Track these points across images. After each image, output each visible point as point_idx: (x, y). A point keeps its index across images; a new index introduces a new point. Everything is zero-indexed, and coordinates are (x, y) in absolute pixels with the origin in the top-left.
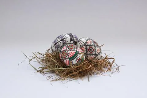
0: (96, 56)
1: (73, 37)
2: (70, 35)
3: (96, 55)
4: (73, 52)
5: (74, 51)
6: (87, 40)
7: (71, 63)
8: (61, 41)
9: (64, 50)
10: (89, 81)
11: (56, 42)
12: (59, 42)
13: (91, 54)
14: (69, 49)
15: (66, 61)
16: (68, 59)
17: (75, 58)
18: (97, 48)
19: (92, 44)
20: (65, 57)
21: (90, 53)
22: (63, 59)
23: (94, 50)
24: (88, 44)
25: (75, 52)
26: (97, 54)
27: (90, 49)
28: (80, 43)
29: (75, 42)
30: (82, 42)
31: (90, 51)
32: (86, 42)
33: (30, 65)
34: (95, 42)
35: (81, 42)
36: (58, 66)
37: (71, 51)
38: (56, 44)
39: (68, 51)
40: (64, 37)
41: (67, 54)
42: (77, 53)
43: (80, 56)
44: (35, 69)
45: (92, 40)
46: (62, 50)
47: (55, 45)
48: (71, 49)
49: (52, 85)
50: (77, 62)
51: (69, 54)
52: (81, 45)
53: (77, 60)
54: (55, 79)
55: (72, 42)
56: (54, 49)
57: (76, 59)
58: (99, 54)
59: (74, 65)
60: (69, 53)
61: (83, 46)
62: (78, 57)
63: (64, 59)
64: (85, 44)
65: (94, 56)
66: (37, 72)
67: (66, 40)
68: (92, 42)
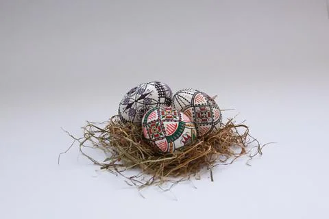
0: (213, 126)
1: (162, 89)
2: (157, 85)
3: (213, 124)
4: (174, 123)
5: (175, 121)
6: (194, 96)
7: (171, 147)
8: (139, 99)
9: (153, 120)
10: (212, 180)
11: (130, 103)
12: (136, 101)
13: (205, 122)
14: (164, 119)
15: (161, 143)
16: (165, 139)
17: (180, 136)
18: (214, 110)
19: (203, 103)
20: (157, 135)
21: (203, 120)
22: (154, 138)
23: (211, 114)
24: (197, 103)
25: (178, 123)
26: (215, 121)
27: (202, 113)
28: (180, 102)
29: (168, 99)
30: (184, 100)
31: (203, 117)
32: (193, 99)
33: (84, 154)
34: (208, 98)
35: (182, 99)
36: (144, 153)
37: (170, 123)
38: (130, 106)
39: (164, 123)
40: (146, 92)
41: (161, 128)
42: (182, 126)
43: (188, 131)
44: (95, 163)
45: (202, 93)
46: (149, 121)
47: (127, 108)
48: (169, 119)
49: (144, 198)
50: (183, 144)
51: (166, 129)
52: (183, 106)
53: (184, 140)
54: (145, 183)
55: (163, 100)
56: (126, 116)
57: (180, 138)
58: (219, 121)
59: (178, 149)
60: (165, 126)
61: (187, 107)
62: (184, 133)
63: (155, 140)
64: (192, 105)
65: (209, 126)
66: (102, 168)
67: (151, 97)
68: (204, 98)
